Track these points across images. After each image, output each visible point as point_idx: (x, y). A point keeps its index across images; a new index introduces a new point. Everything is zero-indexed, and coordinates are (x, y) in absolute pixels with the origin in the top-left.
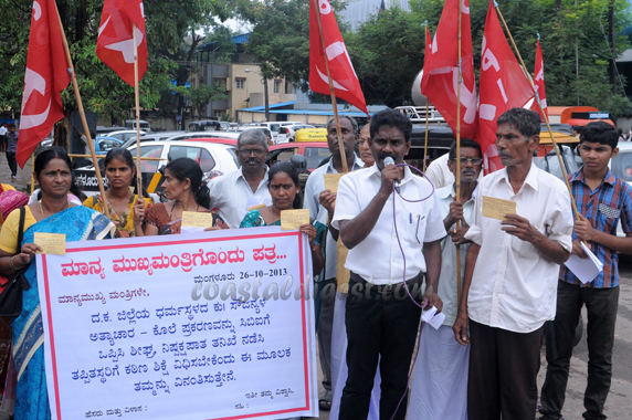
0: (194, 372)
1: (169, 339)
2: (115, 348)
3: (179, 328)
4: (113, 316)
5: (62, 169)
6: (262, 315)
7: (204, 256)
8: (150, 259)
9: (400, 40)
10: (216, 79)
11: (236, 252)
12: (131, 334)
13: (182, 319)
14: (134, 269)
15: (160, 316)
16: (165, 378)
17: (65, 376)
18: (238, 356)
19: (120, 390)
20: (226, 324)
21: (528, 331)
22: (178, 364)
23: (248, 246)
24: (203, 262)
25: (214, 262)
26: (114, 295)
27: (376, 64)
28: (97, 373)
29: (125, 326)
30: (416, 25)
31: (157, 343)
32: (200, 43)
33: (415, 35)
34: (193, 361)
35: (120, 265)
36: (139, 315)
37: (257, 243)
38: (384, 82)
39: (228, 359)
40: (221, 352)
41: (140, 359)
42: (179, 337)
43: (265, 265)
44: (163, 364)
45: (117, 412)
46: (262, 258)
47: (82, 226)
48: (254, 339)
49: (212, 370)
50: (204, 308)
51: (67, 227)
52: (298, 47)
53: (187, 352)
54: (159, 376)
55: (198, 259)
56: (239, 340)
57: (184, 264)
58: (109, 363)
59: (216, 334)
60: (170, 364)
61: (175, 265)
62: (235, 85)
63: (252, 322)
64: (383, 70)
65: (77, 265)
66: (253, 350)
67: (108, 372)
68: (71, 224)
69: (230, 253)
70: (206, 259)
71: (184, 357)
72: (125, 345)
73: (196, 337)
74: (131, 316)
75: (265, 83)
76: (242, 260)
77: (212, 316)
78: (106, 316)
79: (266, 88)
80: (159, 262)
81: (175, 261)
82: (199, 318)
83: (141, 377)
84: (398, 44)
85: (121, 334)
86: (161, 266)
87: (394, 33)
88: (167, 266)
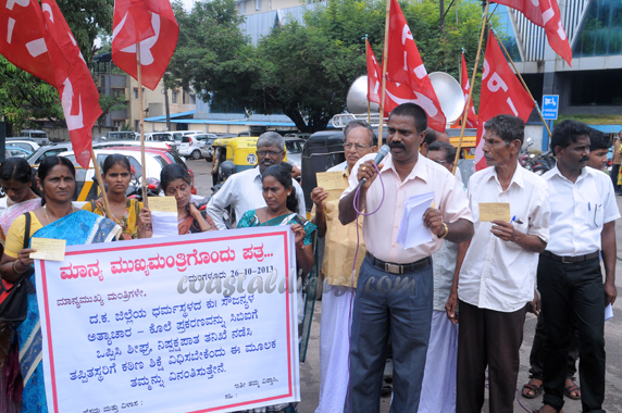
0: (188, 366)
1: (165, 337)
2: (113, 348)
3: (174, 325)
4: (111, 317)
5: (65, 175)
6: (251, 310)
7: (198, 256)
8: (146, 260)
9: (302, 53)
10: (114, 90)
11: (227, 252)
12: (128, 333)
13: (177, 317)
14: (131, 270)
15: (156, 315)
16: (160, 374)
17: (62, 377)
18: (228, 350)
19: (117, 387)
20: (217, 320)
21: (511, 311)
22: (173, 359)
23: (238, 246)
24: (197, 262)
25: (207, 262)
26: (112, 297)
27: (277, 75)
28: (95, 372)
29: (123, 326)
30: (315, 39)
31: (153, 340)
32: (96, 53)
33: (315, 48)
34: (187, 356)
35: (118, 267)
36: (136, 315)
37: (247, 243)
38: (283, 93)
39: (219, 353)
40: (213, 346)
41: (137, 357)
42: (174, 335)
43: (253, 263)
44: (159, 360)
45: (114, 408)
46: (251, 257)
47: (86, 229)
48: (243, 333)
49: (204, 364)
50: (198, 306)
51: (72, 231)
52: (201, 58)
53: (182, 347)
54: (154, 371)
55: (192, 259)
56: (229, 334)
57: (179, 264)
58: (106, 362)
59: (208, 330)
60: (165, 360)
61: (171, 266)
62: (133, 95)
63: (241, 317)
64: (283, 82)
65: (76, 267)
66: (242, 342)
67: (106, 371)
68: (76, 228)
69: (222, 252)
70: (199, 259)
71: (178, 353)
72: (122, 344)
73: (190, 333)
74: (129, 316)
75: (166, 93)
76: (233, 259)
77: (205, 313)
78: (104, 317)
79: (167, 98)
80: (155, 263)
81: (170, 261)
82: (192, 315)
83: (138, 373)
84: (299, 57)
85: (119, 334)
86: (157, 267)
87: (295, 46)
88: (163, 267)
